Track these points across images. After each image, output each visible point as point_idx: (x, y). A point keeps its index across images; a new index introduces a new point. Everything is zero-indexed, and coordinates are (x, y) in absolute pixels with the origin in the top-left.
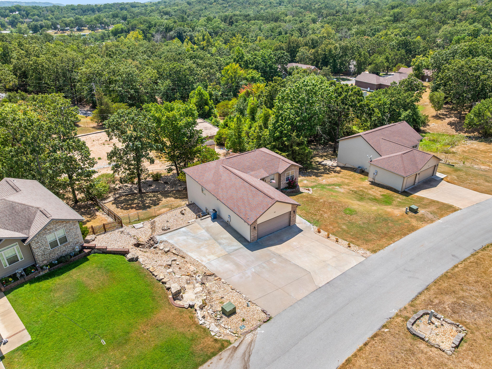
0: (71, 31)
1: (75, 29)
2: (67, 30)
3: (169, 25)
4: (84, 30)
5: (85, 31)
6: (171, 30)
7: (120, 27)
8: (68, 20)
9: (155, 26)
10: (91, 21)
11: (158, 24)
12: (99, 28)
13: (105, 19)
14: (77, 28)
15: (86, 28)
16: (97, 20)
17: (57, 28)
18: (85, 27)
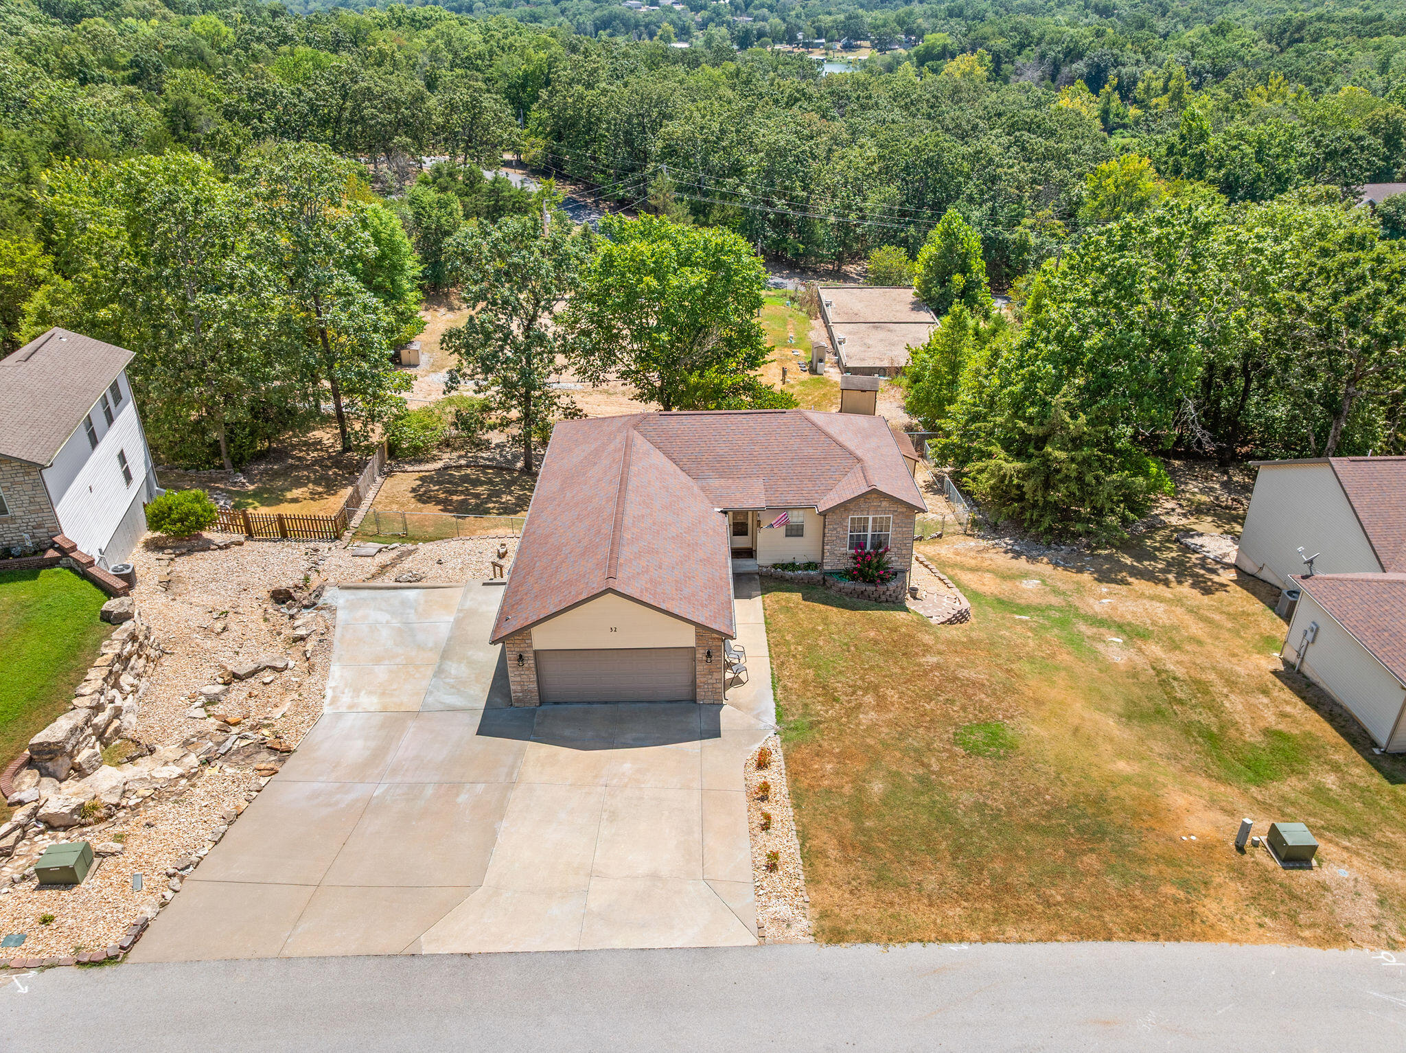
0: (827, 49)
1: (838, 46)
2: (817, 46)
3: (1077, 42)
4: (860, 47)
5: (862, 50)
6: (1080, 56)
7: (941, 42)
8: (826, 20)
9: (1038, 44)
10: (884, 26)
11: (1047, 38)
12: (900, 43)
13: (920, 21)
14: (844, 40)
15: (867, 43)
16: (901, 22)
17: (795, 38)
18: (867, 38)
